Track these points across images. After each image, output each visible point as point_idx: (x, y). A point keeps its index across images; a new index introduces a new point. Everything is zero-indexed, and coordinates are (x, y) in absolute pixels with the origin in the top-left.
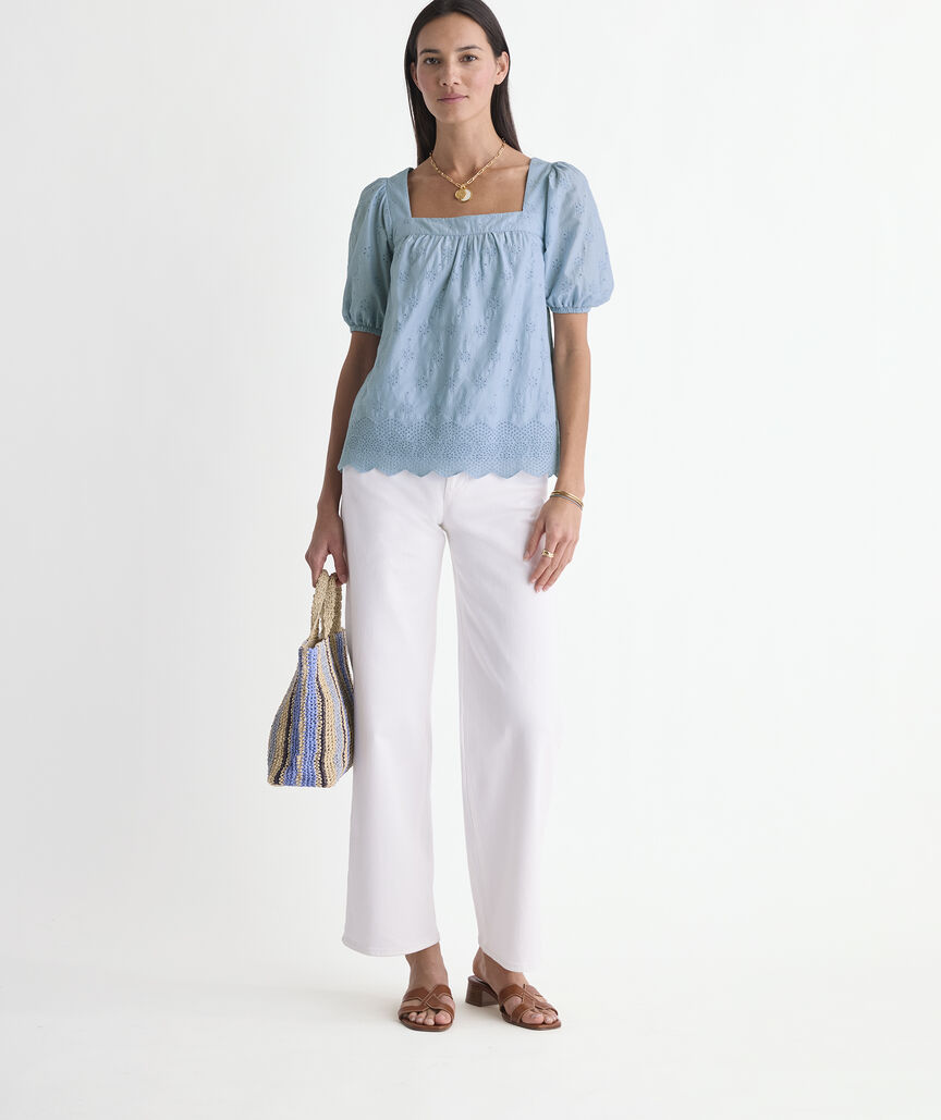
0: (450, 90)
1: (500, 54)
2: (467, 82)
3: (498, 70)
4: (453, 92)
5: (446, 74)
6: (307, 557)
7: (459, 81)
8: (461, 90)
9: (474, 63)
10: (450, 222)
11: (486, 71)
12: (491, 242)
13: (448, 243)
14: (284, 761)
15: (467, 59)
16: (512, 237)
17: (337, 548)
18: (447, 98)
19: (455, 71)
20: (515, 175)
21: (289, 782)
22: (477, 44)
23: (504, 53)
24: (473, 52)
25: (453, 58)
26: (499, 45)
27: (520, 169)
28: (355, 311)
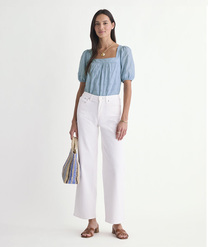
0: (101, 30)
1: (113, 23)
2: (105, 28)
3: (112, 26)
4: (102, 31)
5: (100, 27)
6: (70, 133)
7: (103, 28)
8: (104, 30)
9: (107, 24)
10: (100, 60)
11: (110, 26)
12: (108, 65)
13: (99, 64)
14: (68, 178)
15: (105, 24)
16: (113, 63)
17: (76, 131)
18: (101, 32)
19: (102, 26)
20: (114, 49)
21: (69, 183)
22: (107, 20)
23: (113, 22)
24: (106, 22)
25: (102, 23)
26: (112, 21)
27: (116, 48)
28: (81, 78)
